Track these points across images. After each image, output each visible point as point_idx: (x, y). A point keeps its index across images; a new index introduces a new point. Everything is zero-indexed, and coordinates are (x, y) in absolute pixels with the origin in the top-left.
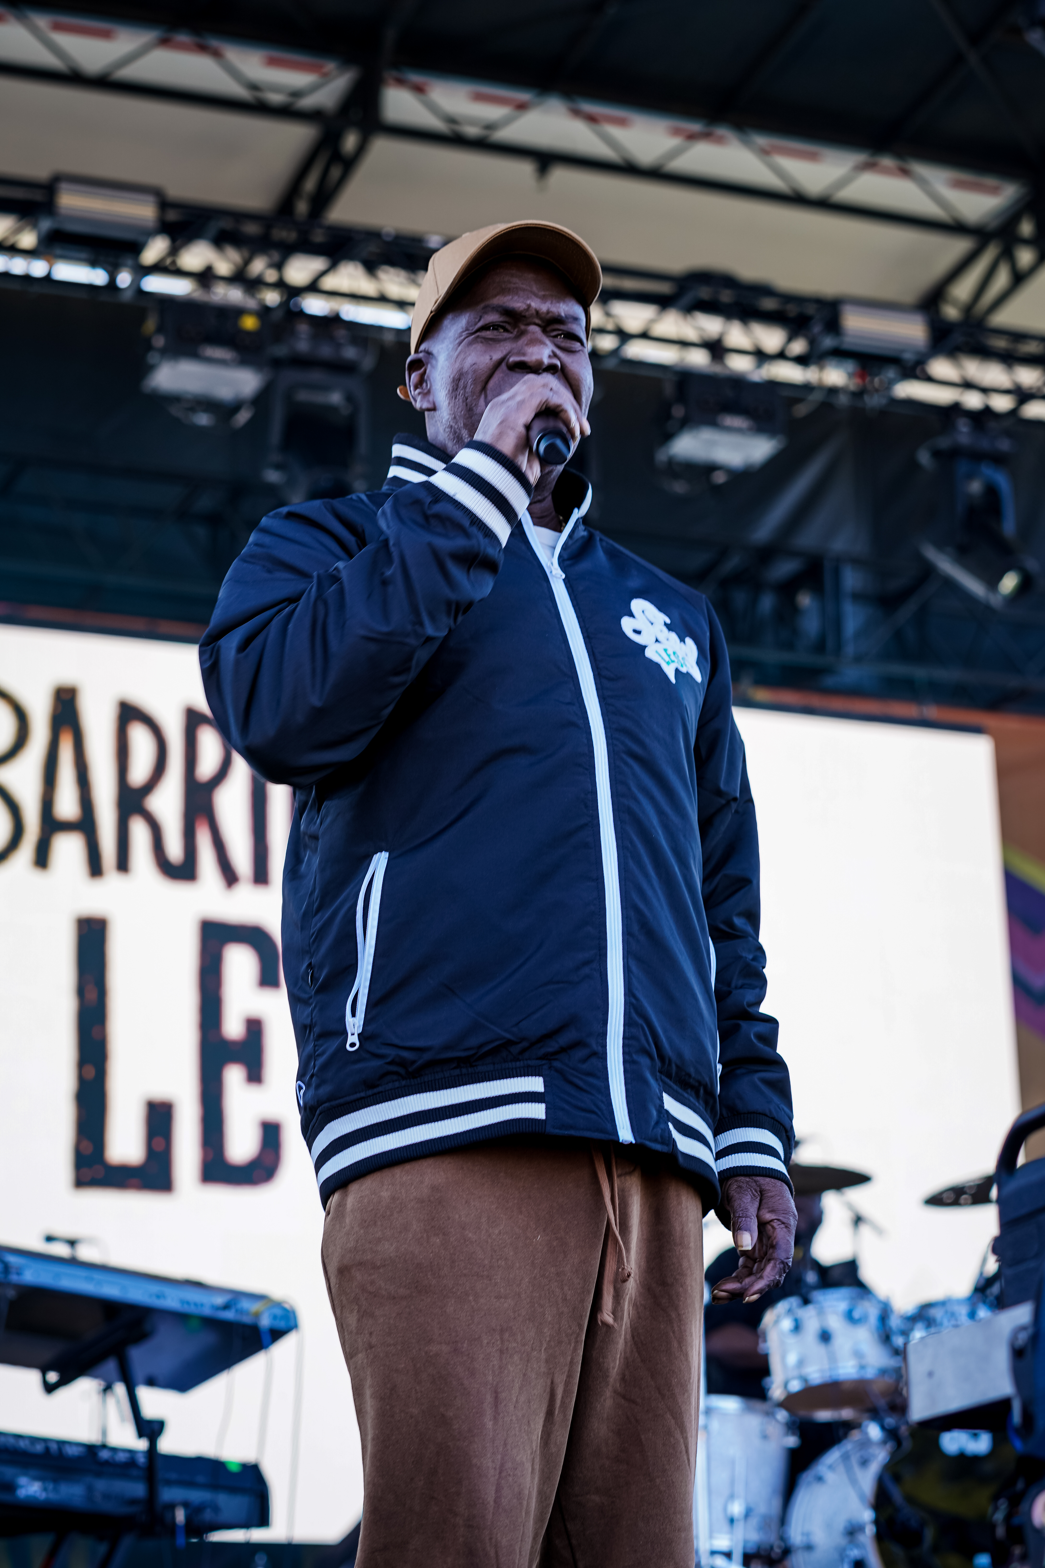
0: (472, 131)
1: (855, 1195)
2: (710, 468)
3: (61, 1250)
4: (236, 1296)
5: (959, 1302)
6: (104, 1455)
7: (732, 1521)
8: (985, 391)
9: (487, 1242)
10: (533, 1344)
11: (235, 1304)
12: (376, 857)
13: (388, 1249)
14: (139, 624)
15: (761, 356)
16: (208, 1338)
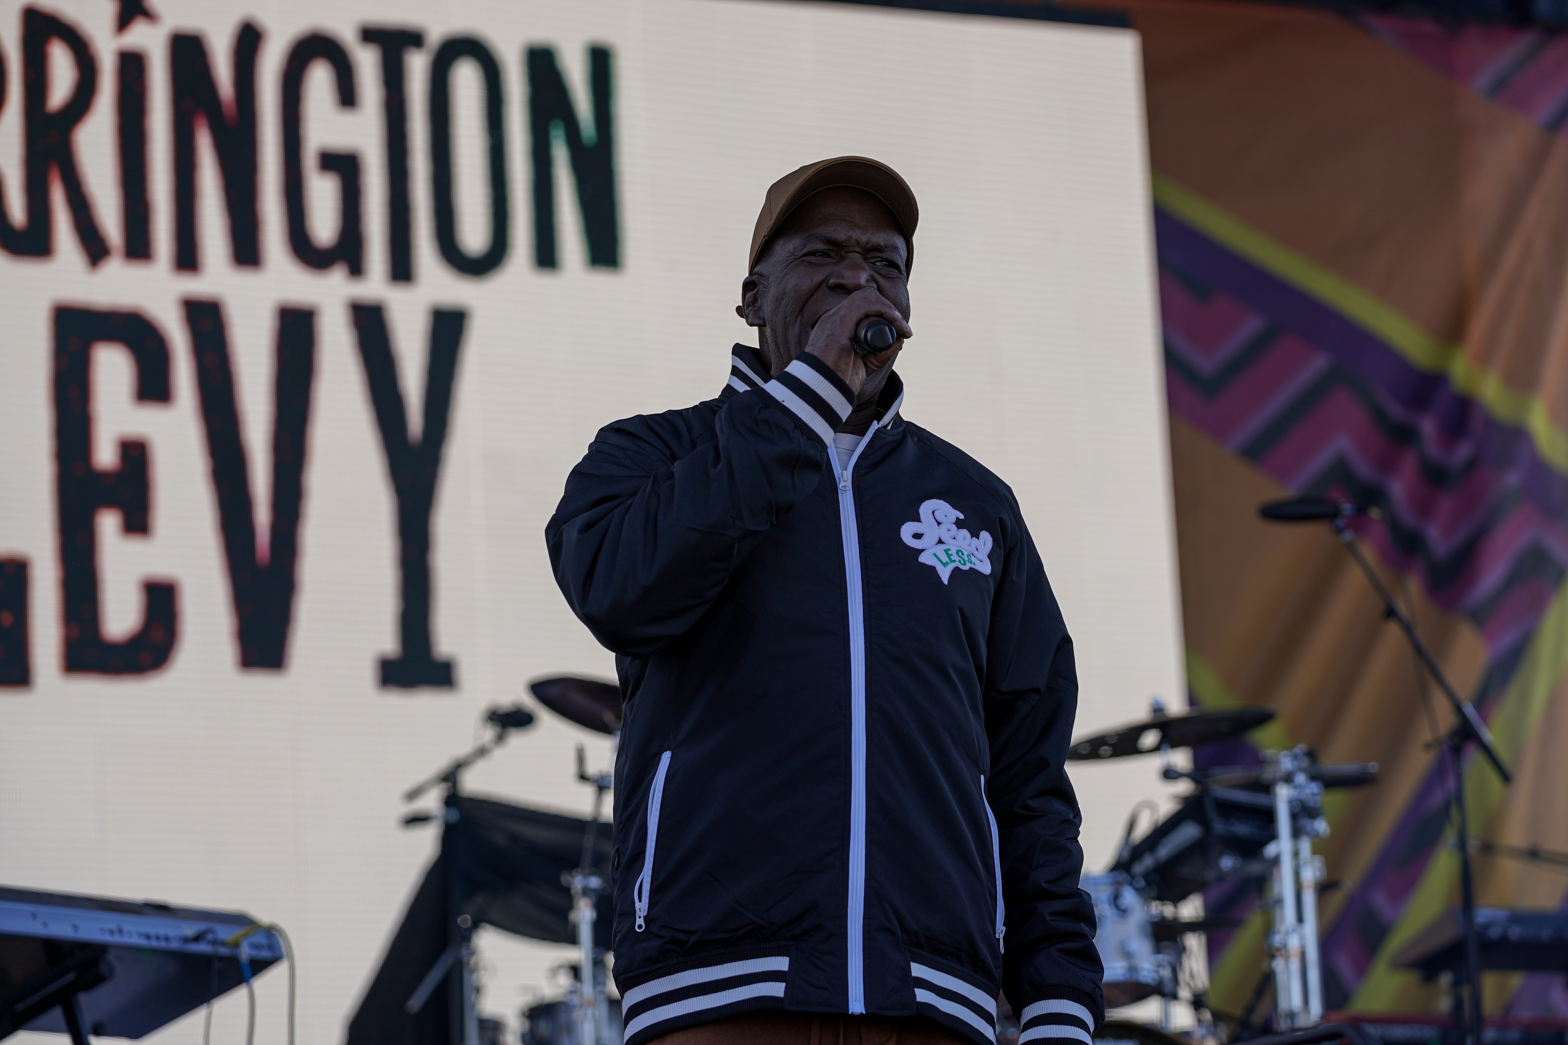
4: (210, 926)
11: (208, 934)
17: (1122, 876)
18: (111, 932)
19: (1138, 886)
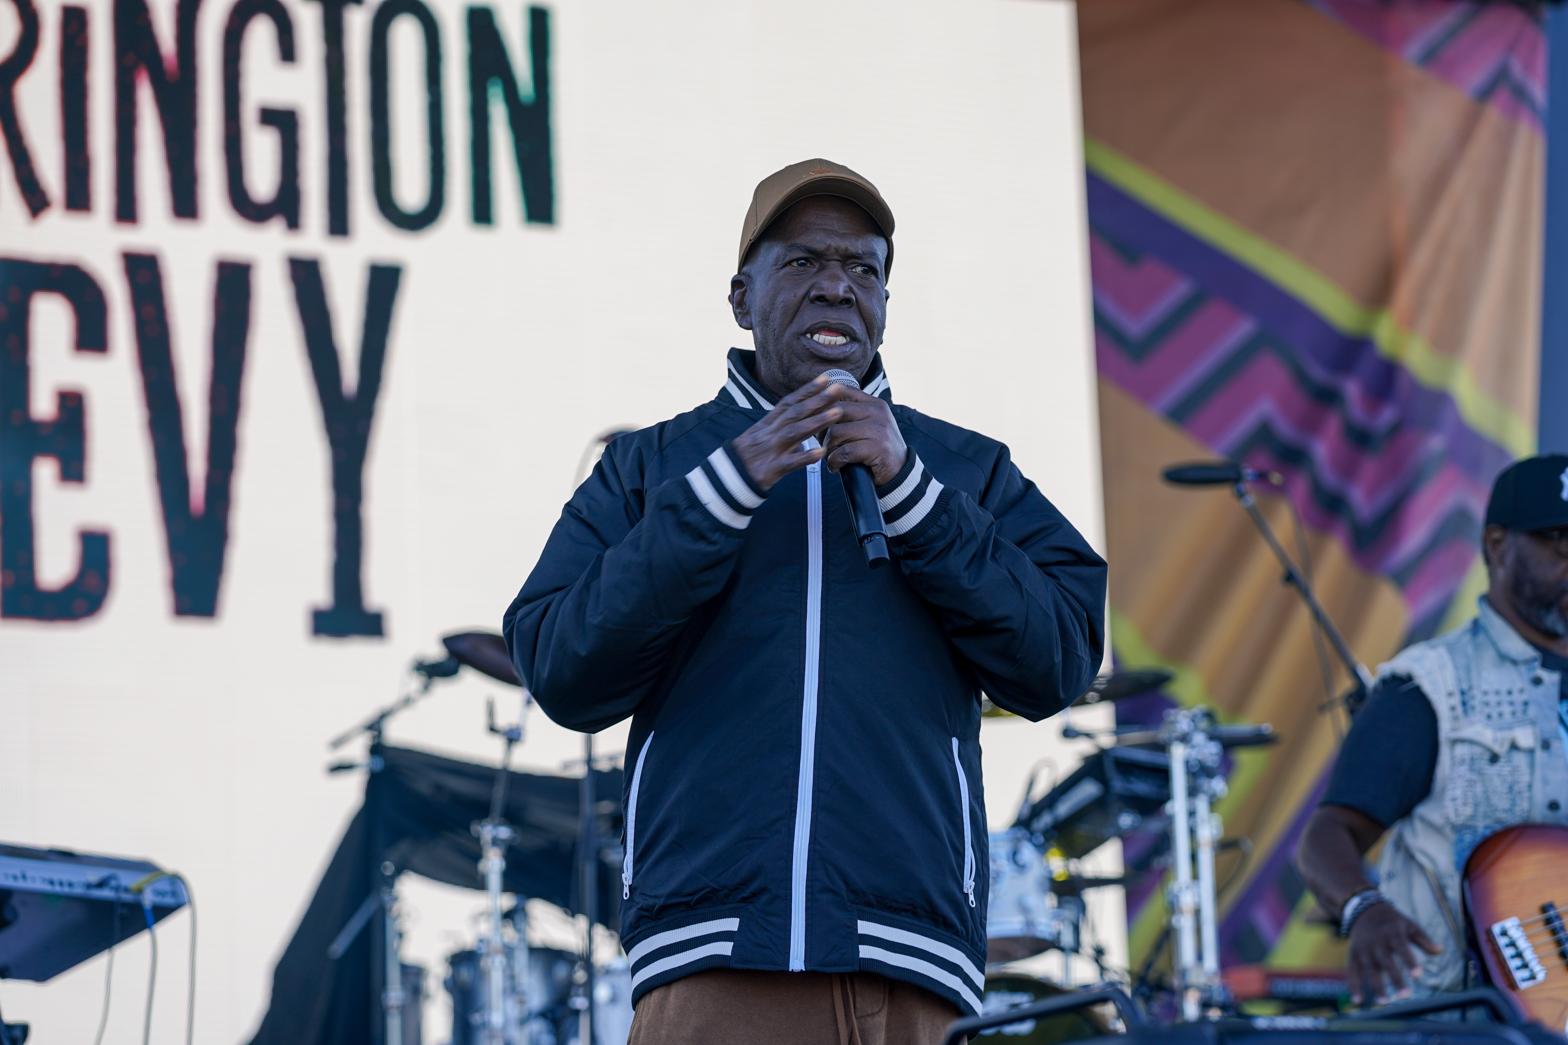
11: (116, 877)
17: (1022, 833)
18: (15, 878)
19: (1036, 843)
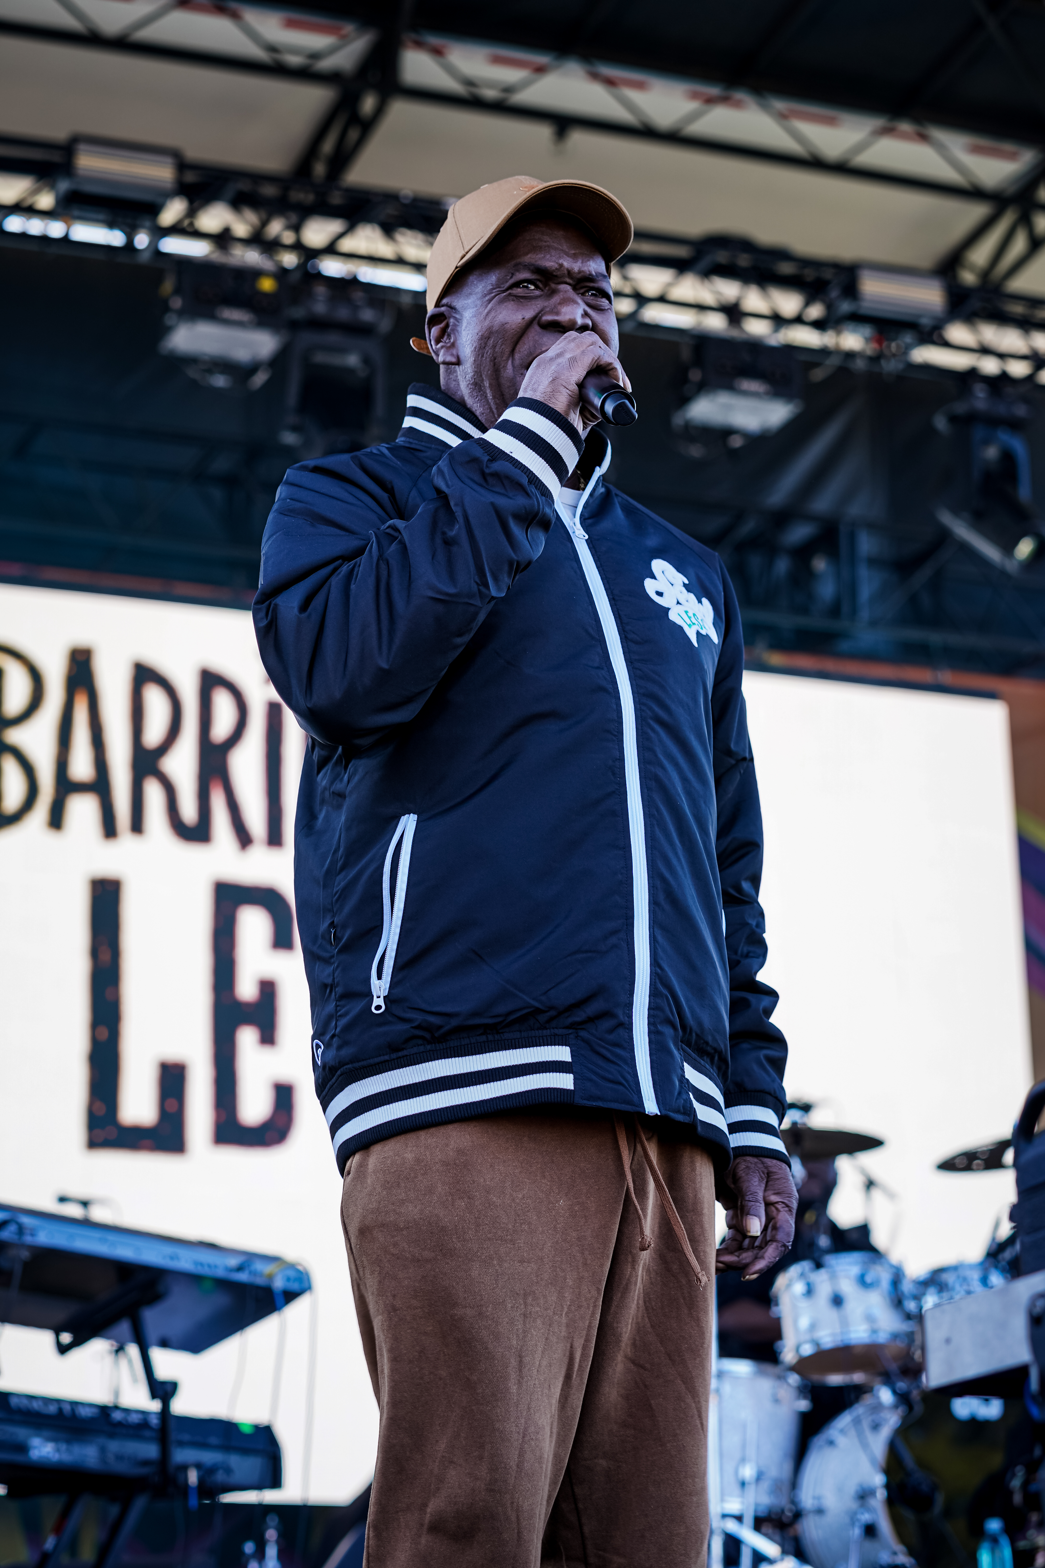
0: (490, 94)
1: (867, 1159)
2: (727, 432)
3: (74, 1211)
4: (250, 1258)
5: (971, 1267)
6: (117, 1416)
7: (743, 1484)
8: (1002, 356)
9: (511, 1206)
10: (555, 1308)
11: (249, 1266)
12: (404, 819)
13: (412, 1211)
14: (155, 586)
15: (778, 320)
16: (221, 1300)
